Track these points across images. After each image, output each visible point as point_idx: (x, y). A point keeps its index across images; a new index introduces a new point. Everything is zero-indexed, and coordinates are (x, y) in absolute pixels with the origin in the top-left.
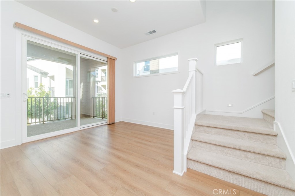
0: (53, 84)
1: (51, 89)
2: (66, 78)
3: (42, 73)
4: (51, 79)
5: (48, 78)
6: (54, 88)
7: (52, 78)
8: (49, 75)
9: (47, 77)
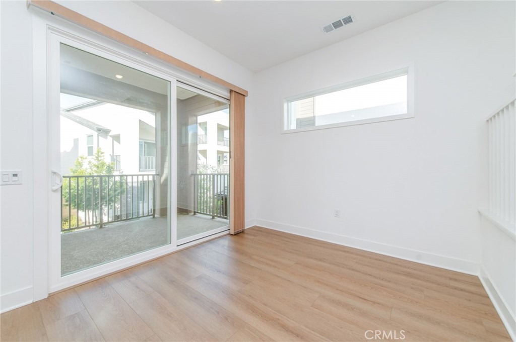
0: (119, 149)
1: (115, 159)
2: (140, 139)
3: (100, 130)
4: (114, 141)
5: (110, 139)
6: (119, 155)
7: (117, 138)
8: (110, 134)
9: (108, 137)
